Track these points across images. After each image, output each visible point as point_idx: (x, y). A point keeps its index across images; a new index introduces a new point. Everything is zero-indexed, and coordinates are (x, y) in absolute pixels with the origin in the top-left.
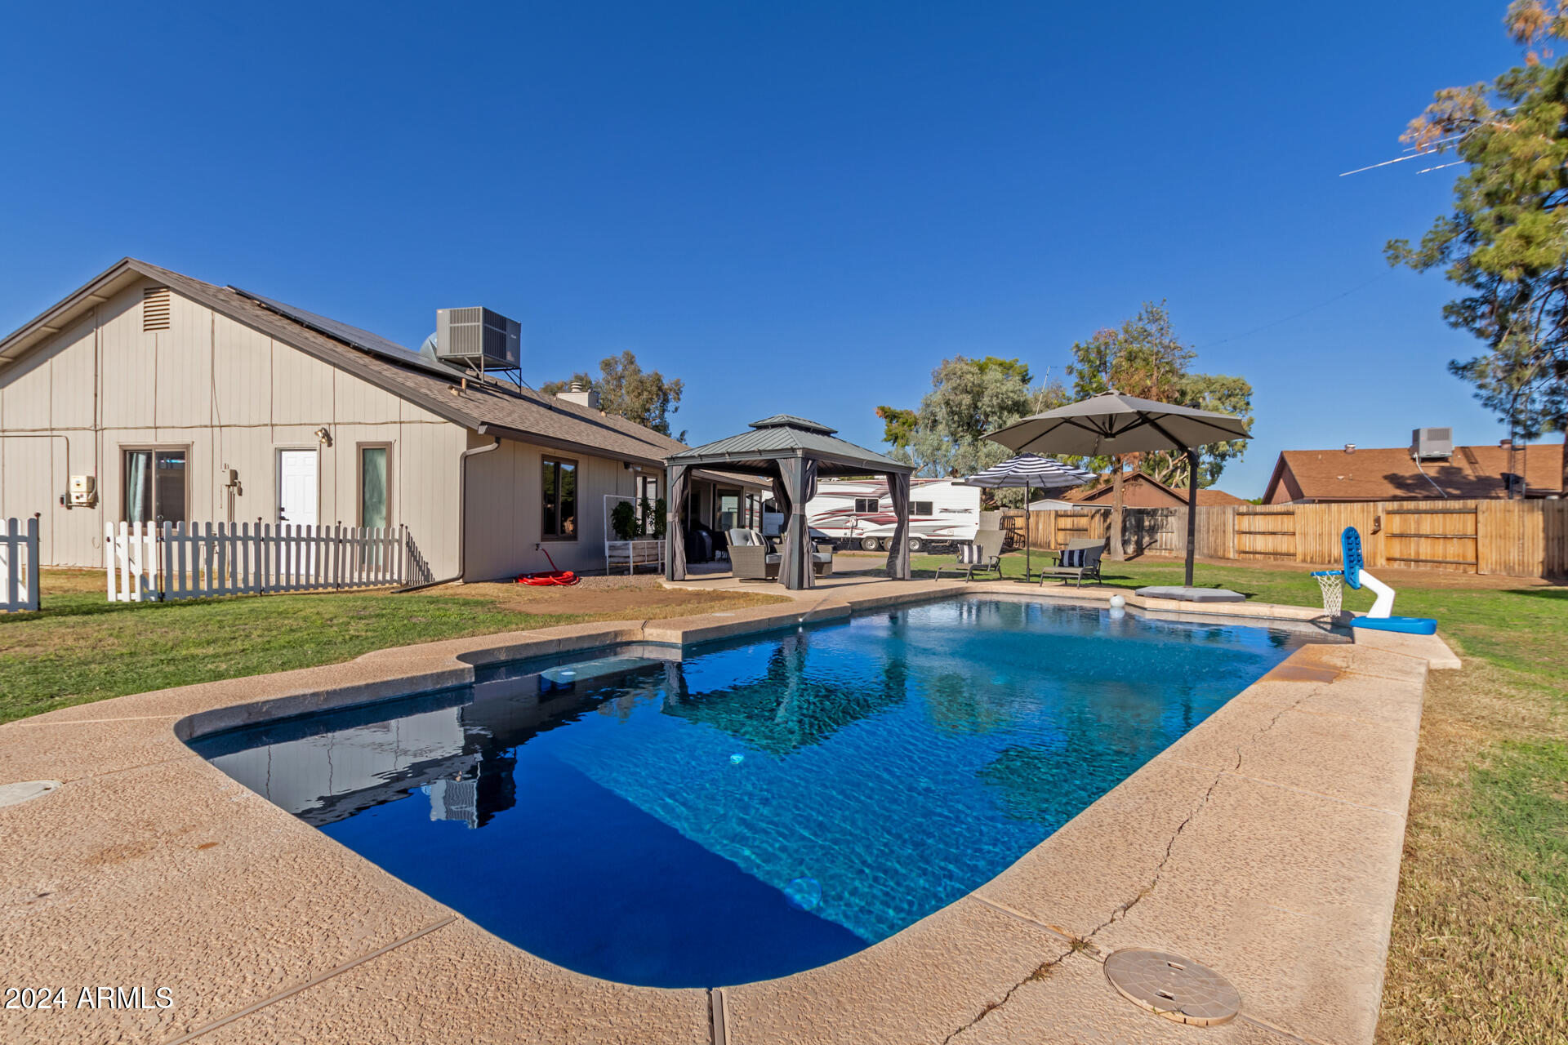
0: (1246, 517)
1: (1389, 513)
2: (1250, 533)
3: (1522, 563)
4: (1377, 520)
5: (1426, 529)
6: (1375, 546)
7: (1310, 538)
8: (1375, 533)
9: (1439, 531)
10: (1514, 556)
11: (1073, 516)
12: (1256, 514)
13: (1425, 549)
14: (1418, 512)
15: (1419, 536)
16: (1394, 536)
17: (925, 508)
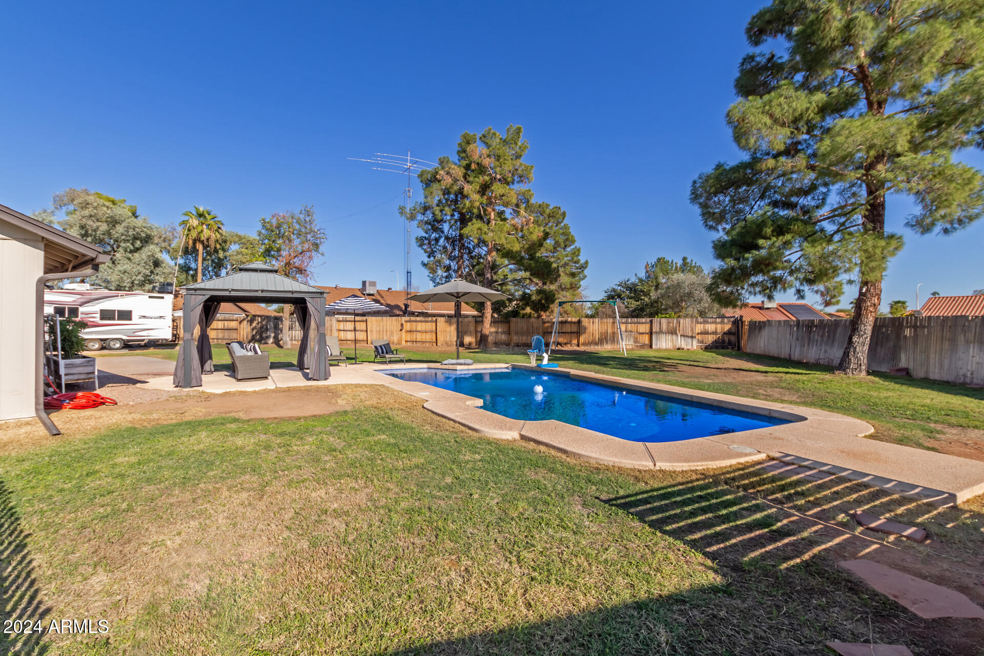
0: (342, 323)
1: (406, 322)
2: (344, 330)
3: (451, 341)
4: (402, 325)
5: (419, 328)
6: (401, 336)
7: (374, 333)
8: (401, 330)
9: (424, 329)
10: (448, 339)
11: (224, 320)
12: (347, 321)
13: (419, 337)
14: (416, 321)
15: (416, 331)
16: (408, 331)
17: (126, 315)
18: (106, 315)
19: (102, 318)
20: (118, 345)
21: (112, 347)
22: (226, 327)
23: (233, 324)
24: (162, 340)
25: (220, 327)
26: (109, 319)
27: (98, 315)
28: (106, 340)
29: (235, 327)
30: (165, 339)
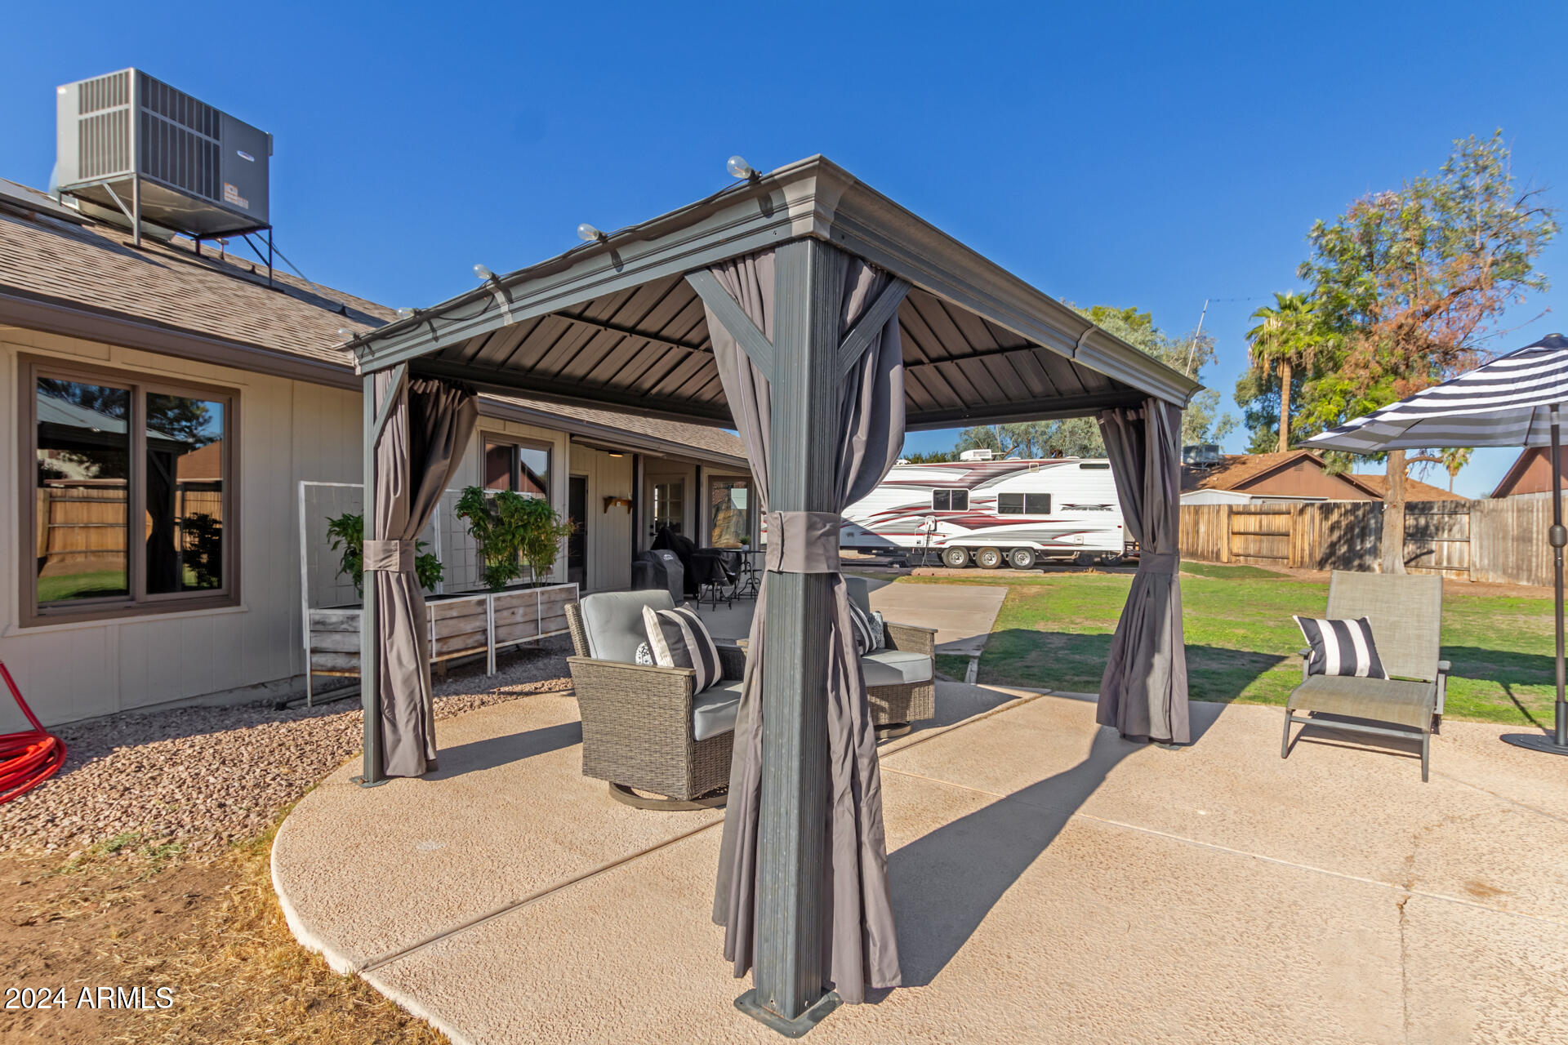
11: (1261, 513)
17: (1039, 503)
18: (1009, 503)
19: (1002, 510)
20: (1027, 562)
21: (1019, 563)
22: (1265, 529)
23: (1280, 523)
24: (1107, 552)
25: (1252, 529)
26: (1014, 512)
27: (995, 505)
28: (1008, 549)
29: (1283, 530)
30: (1112, 553)
